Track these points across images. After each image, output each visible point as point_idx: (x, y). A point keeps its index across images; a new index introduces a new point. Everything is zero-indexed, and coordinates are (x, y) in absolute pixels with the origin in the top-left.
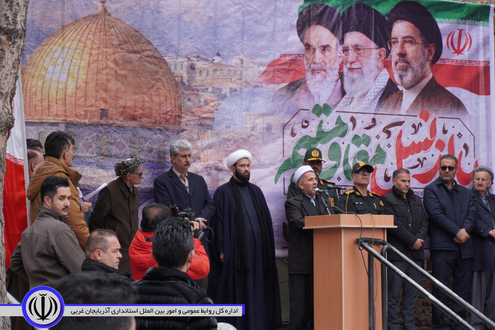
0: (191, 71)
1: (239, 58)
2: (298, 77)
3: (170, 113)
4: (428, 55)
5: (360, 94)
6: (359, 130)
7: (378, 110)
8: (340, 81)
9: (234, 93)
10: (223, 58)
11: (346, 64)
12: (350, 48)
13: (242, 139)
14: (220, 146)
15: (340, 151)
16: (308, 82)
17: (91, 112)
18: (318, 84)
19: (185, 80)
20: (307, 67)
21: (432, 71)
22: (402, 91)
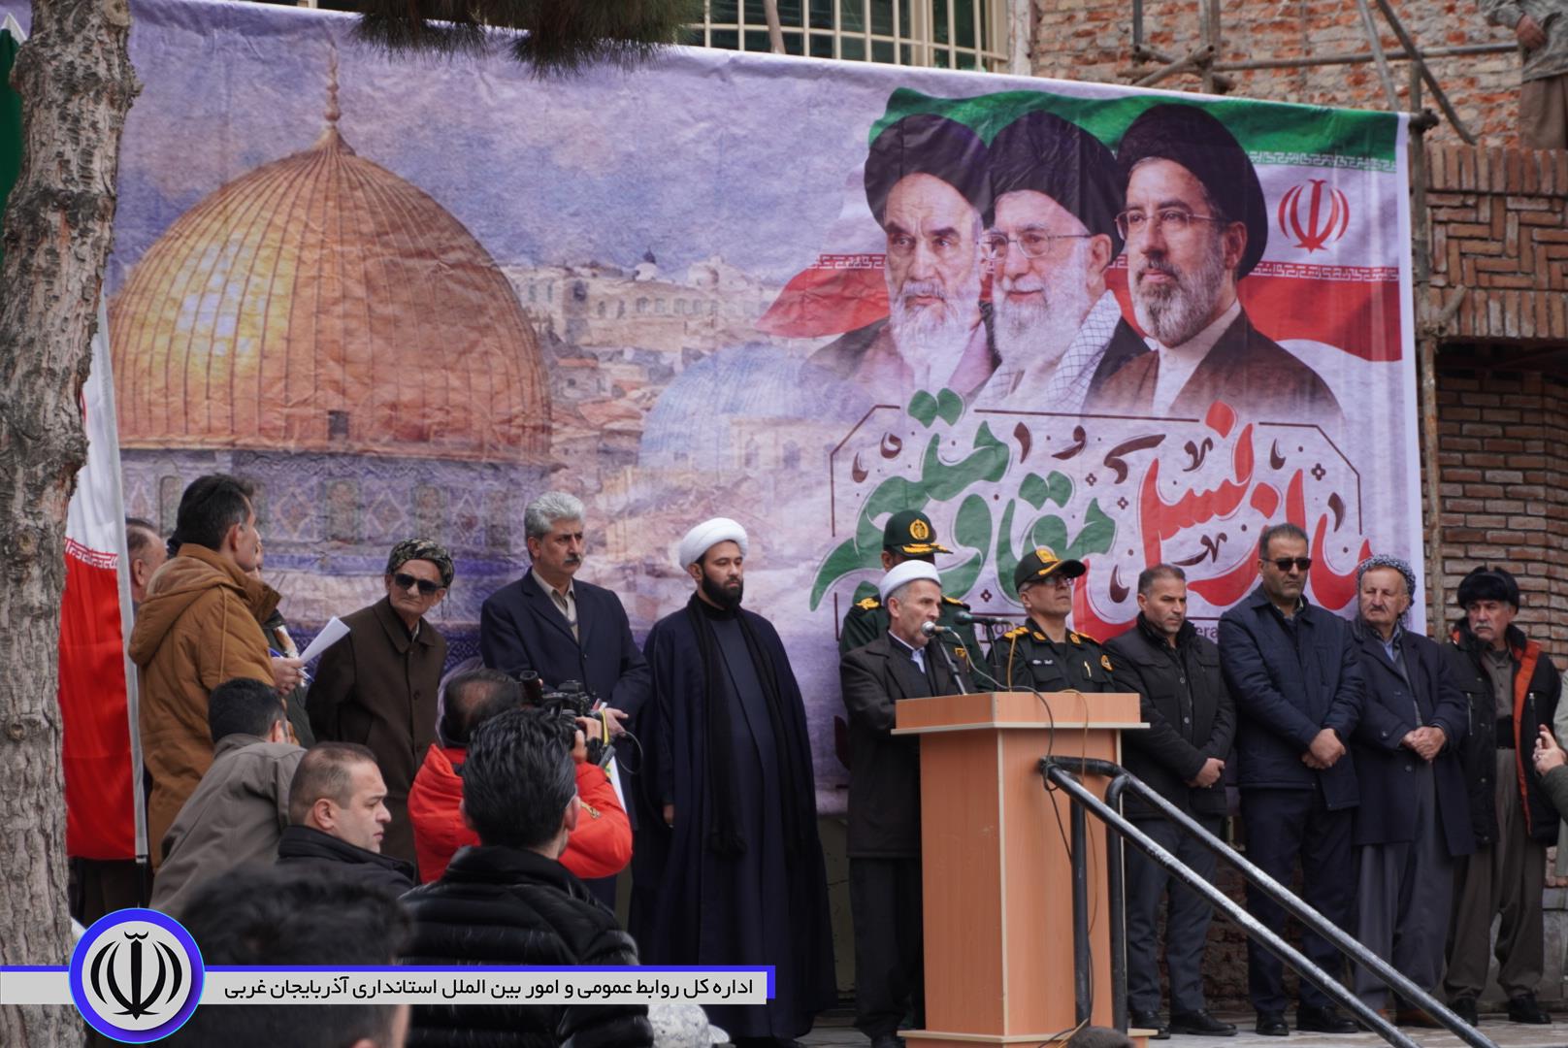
0: (576, 305)
1: (708, 268)
2: (869, 318)
3: (519, 421)
4: (1228, 253)
5: (1039, 361)
6: (1041, 462)
7: (1091, 406)
8: (983, 325)
9: (693, 362)
10: (662, 267)
11: (1000, 280)
12: (1012, 236)
13: (718, 488)
14: (659, 509)
15: (988, 519)
16: (896, 331)
17: (303, 419)
18: (922, 336)
19: (559, 330)
20: (891, 290)
21: (1239, 295)
22: (1157, 352)
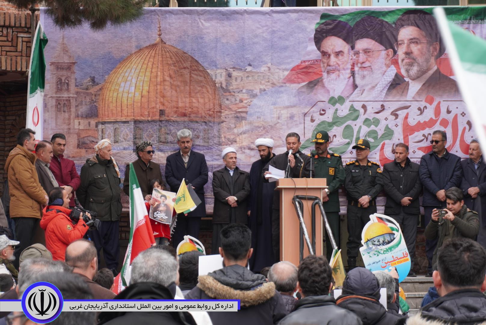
0: (229, 79)
1: (267, 66)
2: (316, 77)
3: (212, 110)
4: (433, 52)
5: (370, 86)
6: (370, 114)
7: (387, 98)
8: (352, 77)
9: (263, 92)
10: (254, 67)
11: (357, 64)
12: (361, 52)
13: (270, 126)
14: (252, 132)
15: (353, 131)
16: (324, 80)
17: (153, 112)
18: (332, 81)
19: (224, 86)
20: (323, 69)
21: (436, 64)
22: (408, 82)
